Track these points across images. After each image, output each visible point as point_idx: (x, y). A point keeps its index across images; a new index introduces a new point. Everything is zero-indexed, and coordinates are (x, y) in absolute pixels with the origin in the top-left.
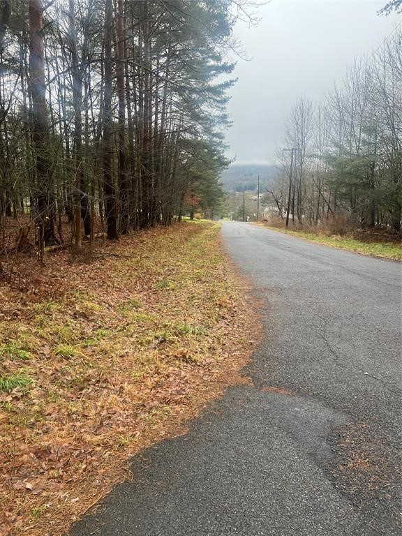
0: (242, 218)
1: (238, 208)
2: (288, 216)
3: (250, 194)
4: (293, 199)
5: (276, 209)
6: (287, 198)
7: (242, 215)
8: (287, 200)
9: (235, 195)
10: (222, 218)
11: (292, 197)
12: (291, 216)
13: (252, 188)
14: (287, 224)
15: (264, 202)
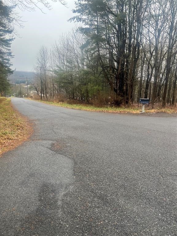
0: (20, 96)
1: (18, 91)
2: (41, 95)
3: (23, 85)
4: (43, 88)
5: (36, 92)
6: (40, 87)
7: (20, 95)
8: (40, 88)
9: (16, 85)
10: (10, 96)
11: (42, 87)
12: (42, 95)
13: (24, 82)
14: (41, 98)
15: (30, 89)
